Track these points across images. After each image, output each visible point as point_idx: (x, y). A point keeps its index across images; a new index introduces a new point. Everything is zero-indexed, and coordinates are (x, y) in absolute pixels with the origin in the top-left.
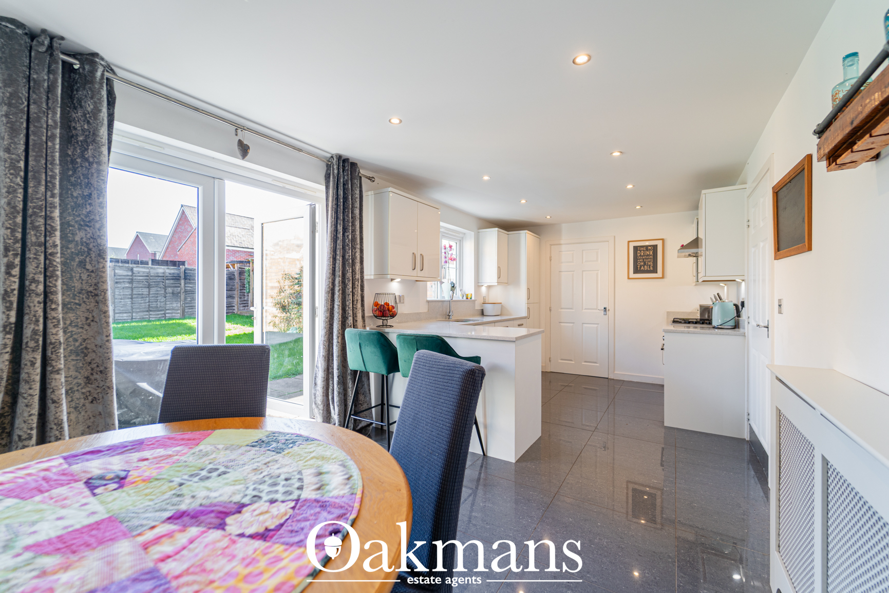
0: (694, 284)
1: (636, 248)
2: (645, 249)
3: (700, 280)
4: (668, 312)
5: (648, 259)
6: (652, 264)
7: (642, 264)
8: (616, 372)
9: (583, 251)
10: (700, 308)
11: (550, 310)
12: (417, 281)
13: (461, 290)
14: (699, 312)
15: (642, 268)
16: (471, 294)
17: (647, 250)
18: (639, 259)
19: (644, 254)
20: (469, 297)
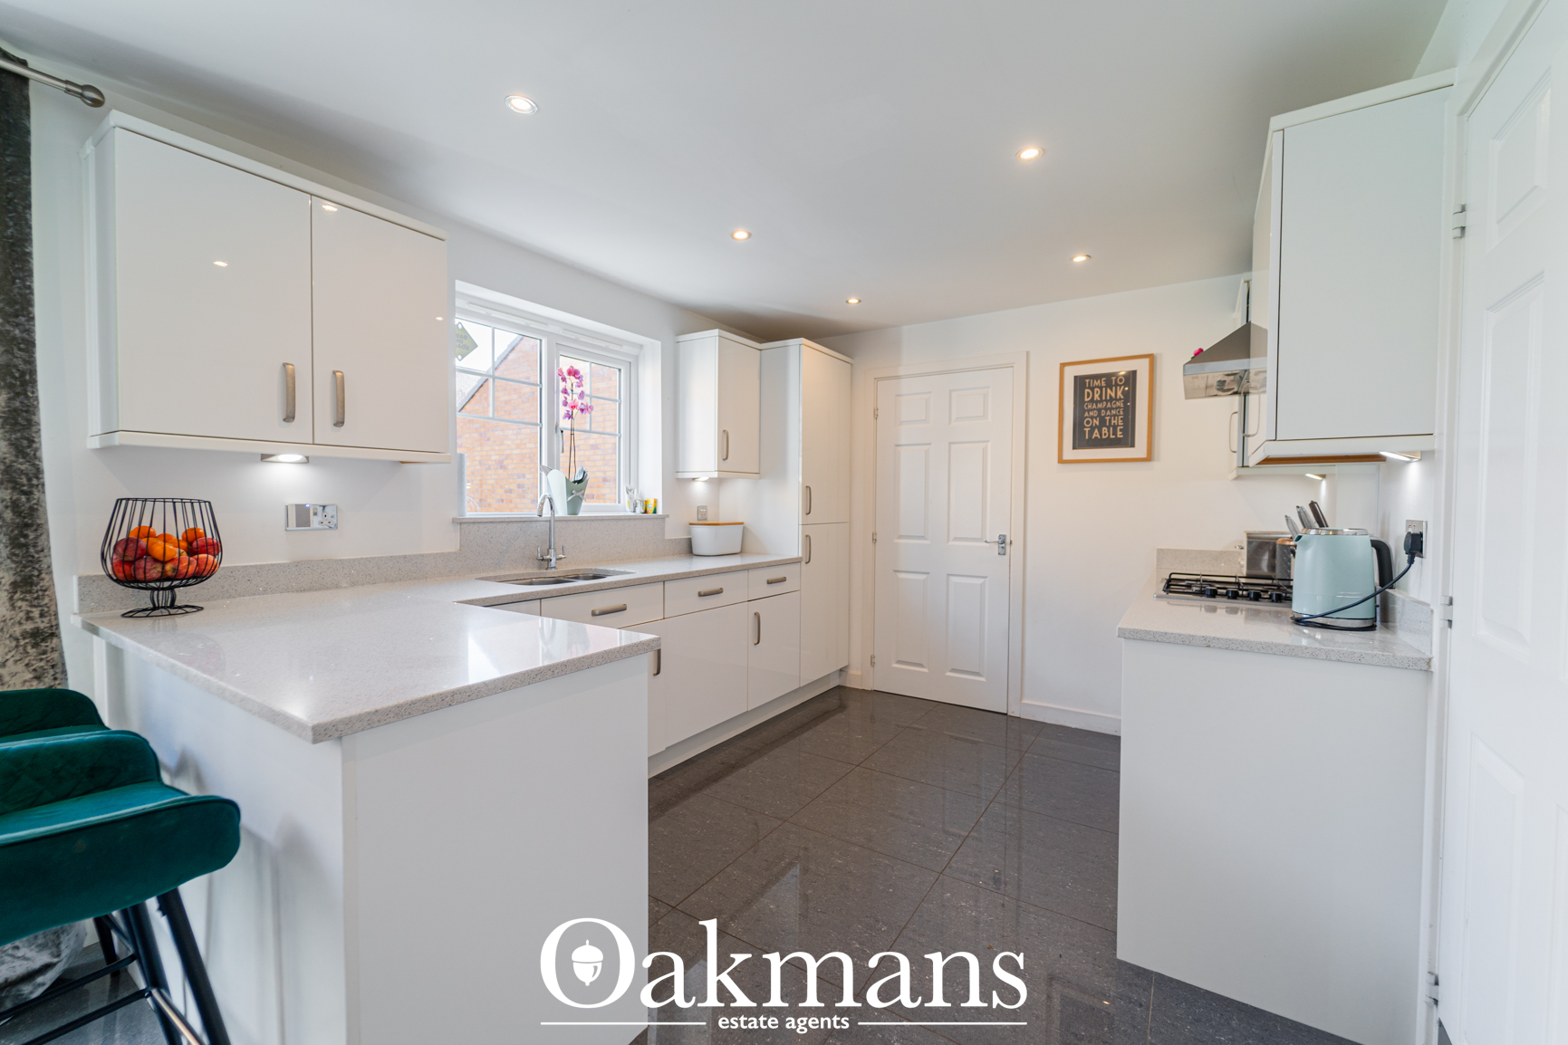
0: (1234, 475)
1: (1080, 382)
2: (1103, 384)
3: (1253, 460)
4: (1160, 551)
5: (1111, 409)
6: (1120, 423)
7: (1096, 422)
8: (1025, 701)
9: (951, 391)
10: (1249, 543)
11: (875, 540)
12: (402, 462)
13: (628, 491)
14: (1245, 551)
15: (1096, 434)
16: (656, 501)
17: (1109, 385)
18: (1089, 411)
19: (1101, 396)
20: (651, 508)
